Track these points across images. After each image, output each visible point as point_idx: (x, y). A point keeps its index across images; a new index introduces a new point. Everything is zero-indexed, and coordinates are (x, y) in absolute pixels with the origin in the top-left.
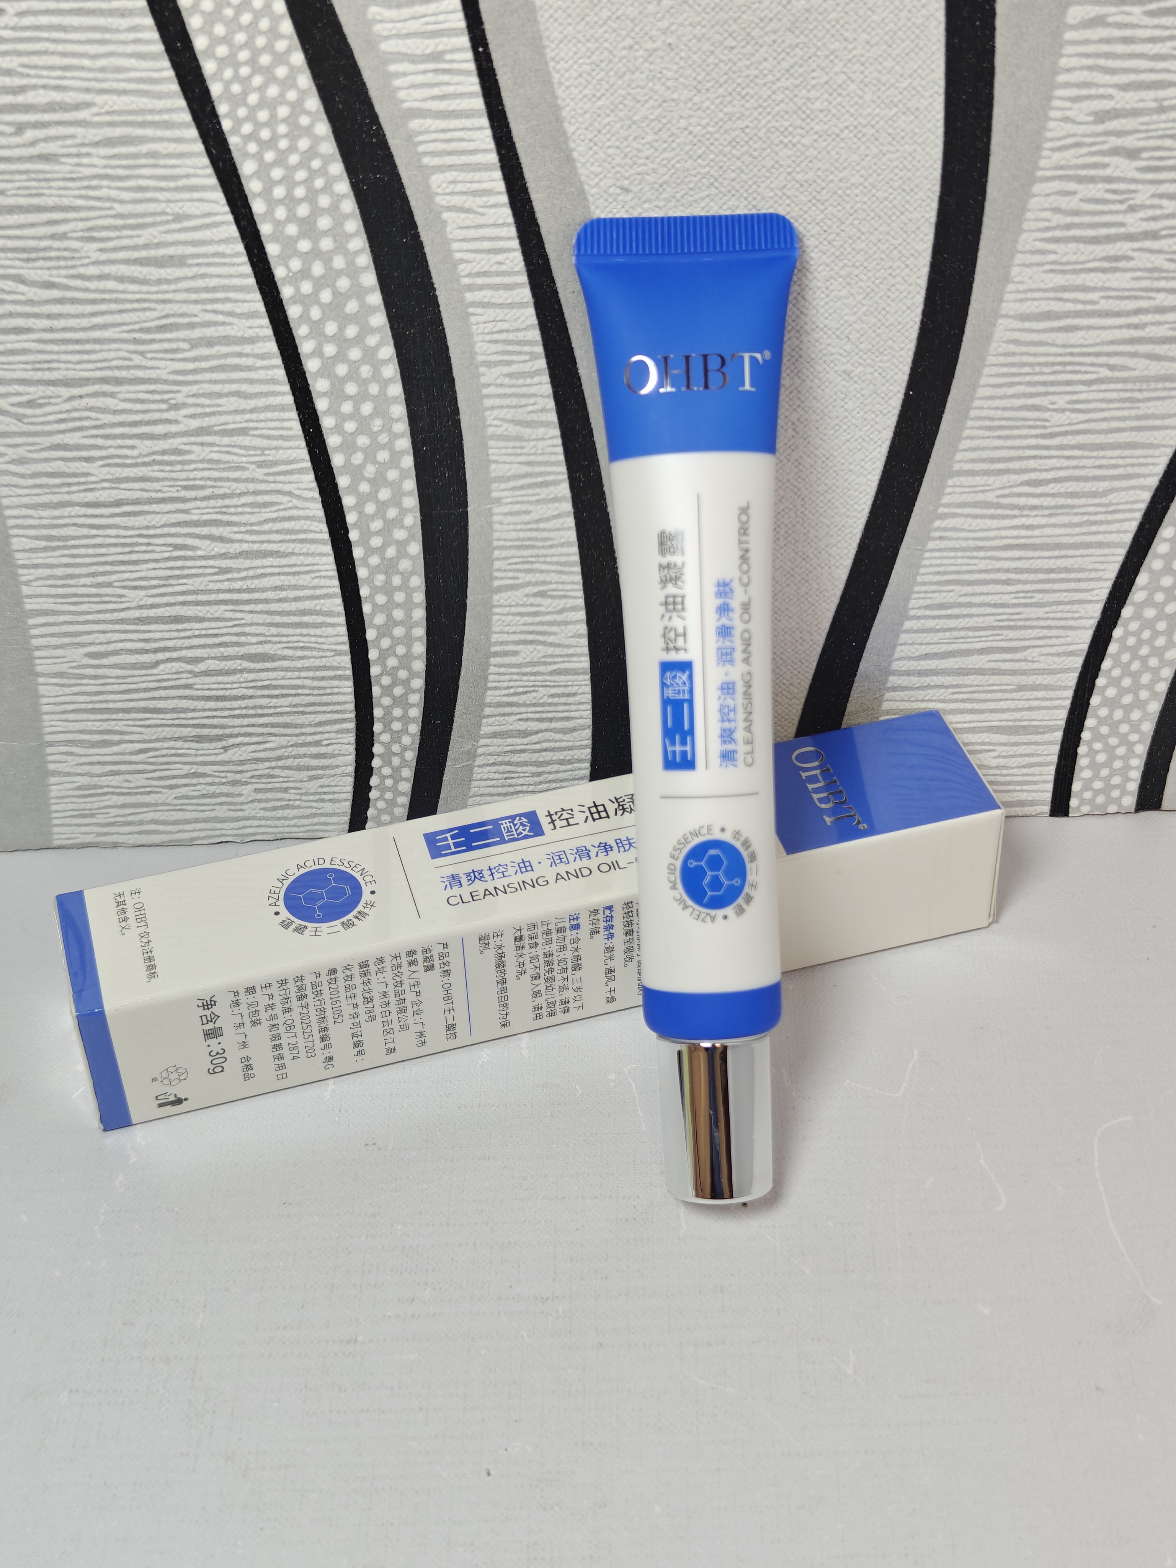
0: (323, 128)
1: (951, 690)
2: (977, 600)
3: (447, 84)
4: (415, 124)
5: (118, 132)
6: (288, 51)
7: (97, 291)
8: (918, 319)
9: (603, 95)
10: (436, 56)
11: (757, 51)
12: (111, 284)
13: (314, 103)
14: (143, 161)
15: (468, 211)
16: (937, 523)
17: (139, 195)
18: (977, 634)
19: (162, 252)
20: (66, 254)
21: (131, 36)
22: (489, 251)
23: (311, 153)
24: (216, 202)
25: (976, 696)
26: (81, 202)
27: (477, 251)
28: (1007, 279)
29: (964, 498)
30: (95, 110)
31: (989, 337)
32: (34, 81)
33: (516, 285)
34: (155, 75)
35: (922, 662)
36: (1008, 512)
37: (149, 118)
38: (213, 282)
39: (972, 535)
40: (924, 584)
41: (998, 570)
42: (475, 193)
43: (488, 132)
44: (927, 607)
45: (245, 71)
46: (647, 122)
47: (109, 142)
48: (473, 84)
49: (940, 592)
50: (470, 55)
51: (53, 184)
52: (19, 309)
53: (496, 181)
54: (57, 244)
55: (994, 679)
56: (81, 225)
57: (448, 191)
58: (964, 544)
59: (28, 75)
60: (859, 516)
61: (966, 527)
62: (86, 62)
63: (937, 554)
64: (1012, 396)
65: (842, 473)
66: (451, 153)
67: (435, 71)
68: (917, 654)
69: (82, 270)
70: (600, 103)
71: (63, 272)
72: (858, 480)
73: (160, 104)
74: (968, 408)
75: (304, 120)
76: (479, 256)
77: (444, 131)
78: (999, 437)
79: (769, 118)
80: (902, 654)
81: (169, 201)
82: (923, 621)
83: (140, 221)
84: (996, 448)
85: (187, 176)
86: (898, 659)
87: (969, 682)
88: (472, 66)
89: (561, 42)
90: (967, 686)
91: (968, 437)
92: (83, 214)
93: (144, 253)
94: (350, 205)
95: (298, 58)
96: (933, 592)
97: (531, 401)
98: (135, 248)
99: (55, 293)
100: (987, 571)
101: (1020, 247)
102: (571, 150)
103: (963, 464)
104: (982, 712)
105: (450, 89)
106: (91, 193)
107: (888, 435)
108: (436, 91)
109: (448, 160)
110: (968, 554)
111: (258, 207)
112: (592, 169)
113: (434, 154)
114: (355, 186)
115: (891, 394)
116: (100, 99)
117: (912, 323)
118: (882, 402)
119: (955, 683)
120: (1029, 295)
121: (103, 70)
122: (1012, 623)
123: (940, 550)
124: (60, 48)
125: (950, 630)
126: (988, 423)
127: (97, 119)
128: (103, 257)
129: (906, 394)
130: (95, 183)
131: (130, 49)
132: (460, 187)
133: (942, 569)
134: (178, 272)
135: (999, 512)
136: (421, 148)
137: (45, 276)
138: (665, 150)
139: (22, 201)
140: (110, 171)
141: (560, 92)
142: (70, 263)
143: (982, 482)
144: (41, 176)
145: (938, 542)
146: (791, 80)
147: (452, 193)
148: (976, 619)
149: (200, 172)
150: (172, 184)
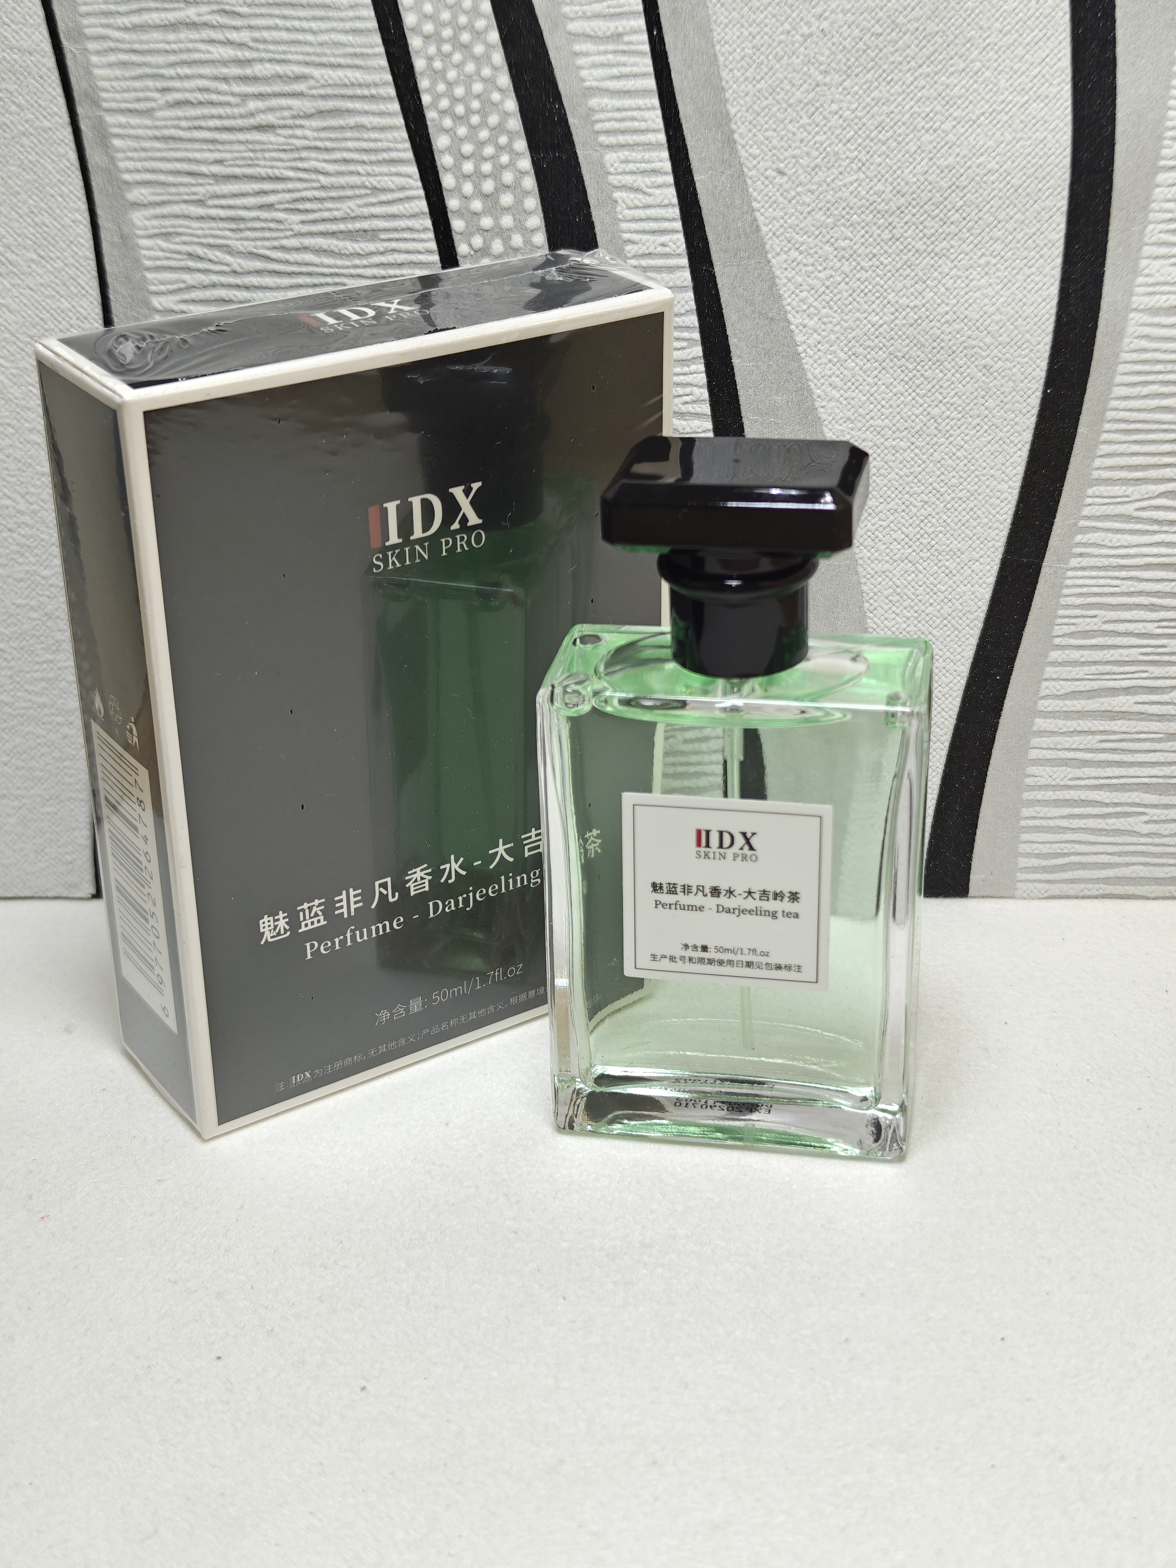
0: (511, 104)
1: (1098, 738)
2: (1121, 627)
3: (624, 65)
4: (594, 102)
5: (330, 104)
6: (486, 30)
7: (298, 264)
8: (1054, 311)
9: (762, 78)
10: (617, 37)
11: (901, 38)
12: (309, 257)
13: (505, 80)
14: (349, 134)
15: (637, 190)
16: (1079, 538)
17: (343, 168)
18: (1122, 669)
19: (358, 225)
20: (272, 225)
21: (351, 14)
22: (653, 232)
23: (499, 129)
24: (409, 176)
25: (1123, 745)
26: (291, 174)
27: (644, 232)
28: (1136, 272)
29: (1103, 510)
30: (312, 83)
31: (1121, 333)
32: (263, 55)
33: (680, 268)
34: (369, 51)
35: (1068, 702)
36: (1148, 527)
37: (358, 92)
38: (401, 258)
39: (1113, 552)
40: (1068, 607)
41: (1140, 593)
42: (644, 172)
43: (659, 112)
44: (1071, 635)
45: (446, 48)
46: (802, 105)
47: (320, 113)
48: (647, 64)
49: (1084, 617)
50: (645, 37)
51: (267, 155)
52: (224, 279)
53: (663, 159)
54: (264, 214)
55: (1143, 726)
56: (288, 196)
57: (620, 170)
58: (1106, 562)
59: (258, 50)
60: (1001, 527)
61: (1107, 542)
62: (310, 38)
63: (1080, 573)
64: (1145, 397)
65: (984, 479)
66: (623, 132)
67: (615, 52)
68: (1062, 692)
69: (284, 242)
70: (759, 86)
71: (267, 244)
72: (999, 487)
73: (369, 78)
74: (1105, 410)
75: (496, 96)
76: (645, 237)
77: (619, 110)
78: (1135, 442)
79: (912, 103)
80: (1048, 692)
81: (369, 174)
82: (1067, 652)
83: (342, 193)
84: (1133, 454)
85: (389, 150)
86: (1043, 698)
87: (1116, 729)
88: (647, 48)
89: (726, 26)
90: (1115, 733)
91: (1105, 442)
92: (290, 185)
93: (342, 226)
94: (530, 182)
95: (494, 36)
96: (1076, 617)
97: (688, 390)
98: (335, 220)
99: (258, 265)
100: (1130, 594)
101: (1146, 239)
102: (733, 132)
103: (1100, 472)
104: (1132, 764)
105: (627, 70)
106: (300, 165)
107: (1028, 436)
108: (615, 71)
109: (622, 139)
110: (1110, 574)
111: (447, 181)
112: (751, 151)
113: (608, 132)
114: (535, 163)
115: (1030, 392)
116: (316, 72)
117: (1047, 316)
118: (1022, 400)
119: (1102, 728)
120: (1157, 289)
121: (321, 44)
122: (1157, 658)
123: (1083, 569)
124: (288, 24)
125: (1095, 663)
126: (1123, 426)
127: (314, 92)
128: (305, 228)
129: (1045, 392)
130: (304, 154)
131: (348, 25)
132: (632, 167)
133: (1085, 590)
134: (371, 247)
135: (1139, 526)
136: (598, 127)
137: (249, 246)
138: (817, 133)
139: (237, 171)
140: (319, 144)
141: (724, 74)
142: (274, 235)
143: (1120, 493)
144: (258, 147)
145: (1080, 559)
146: (932, 66)
147: (625, 173)
148: (1120, 651)
149: (399, 146)
150: (373, 158)
